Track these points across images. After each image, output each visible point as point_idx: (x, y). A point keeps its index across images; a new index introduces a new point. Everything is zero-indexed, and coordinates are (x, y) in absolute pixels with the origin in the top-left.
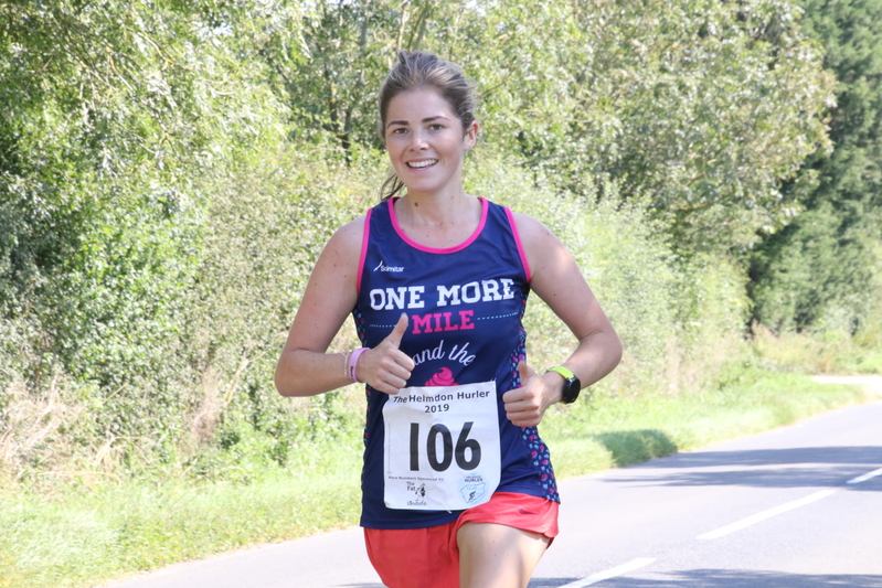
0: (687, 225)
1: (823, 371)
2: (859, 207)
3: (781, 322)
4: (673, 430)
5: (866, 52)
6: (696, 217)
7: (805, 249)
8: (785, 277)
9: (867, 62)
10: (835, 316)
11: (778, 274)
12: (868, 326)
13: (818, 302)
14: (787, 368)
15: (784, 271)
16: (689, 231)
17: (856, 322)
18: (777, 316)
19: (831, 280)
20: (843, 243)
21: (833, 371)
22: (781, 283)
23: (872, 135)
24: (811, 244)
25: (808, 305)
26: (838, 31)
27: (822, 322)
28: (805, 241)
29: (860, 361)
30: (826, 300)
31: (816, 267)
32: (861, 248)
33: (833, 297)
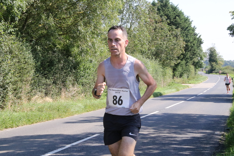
0: (165, 63)
1: (183, 83)
2: (188, 60)
3: (178, 76)
4: (162, 92)
5: (190, 39)
7: (181, 66)
8: (178, 70)
9: (190, 40)
10: (185, 76)
11: (177, 70)
12: (190, 77)
13: (183, 74)
14: (178, 83)
17: (188, 76)
18: (177, 76)
19: (185, 70)
20: (186, 65)
21: (185, 83)
22: (178, 71)
23: (190, 50)
24: (182, 65)
25: (181, 74)
26: (186, 36)
27: (183, 76)
29: (188, 82)
31: (182, 69)
32: (189, 66)
33: (185, 73)
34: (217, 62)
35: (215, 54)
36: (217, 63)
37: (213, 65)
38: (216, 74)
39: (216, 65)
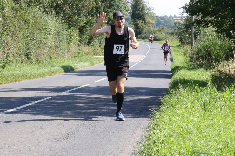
1: (95, 55)
6: (72, 19)
13: (92, 38)
15: (86, 31)
16: (71, 22)
18: (84, 41)
22: (85, 34)
25: (90, 39)
27: (93, 43)
28: (90, 24)
30: (94, 38)
34: (144, 19)
35: (141, 6)
36: (145, 22)
37: (138, 24)
38: (143, 40)
39: (143, 24)
